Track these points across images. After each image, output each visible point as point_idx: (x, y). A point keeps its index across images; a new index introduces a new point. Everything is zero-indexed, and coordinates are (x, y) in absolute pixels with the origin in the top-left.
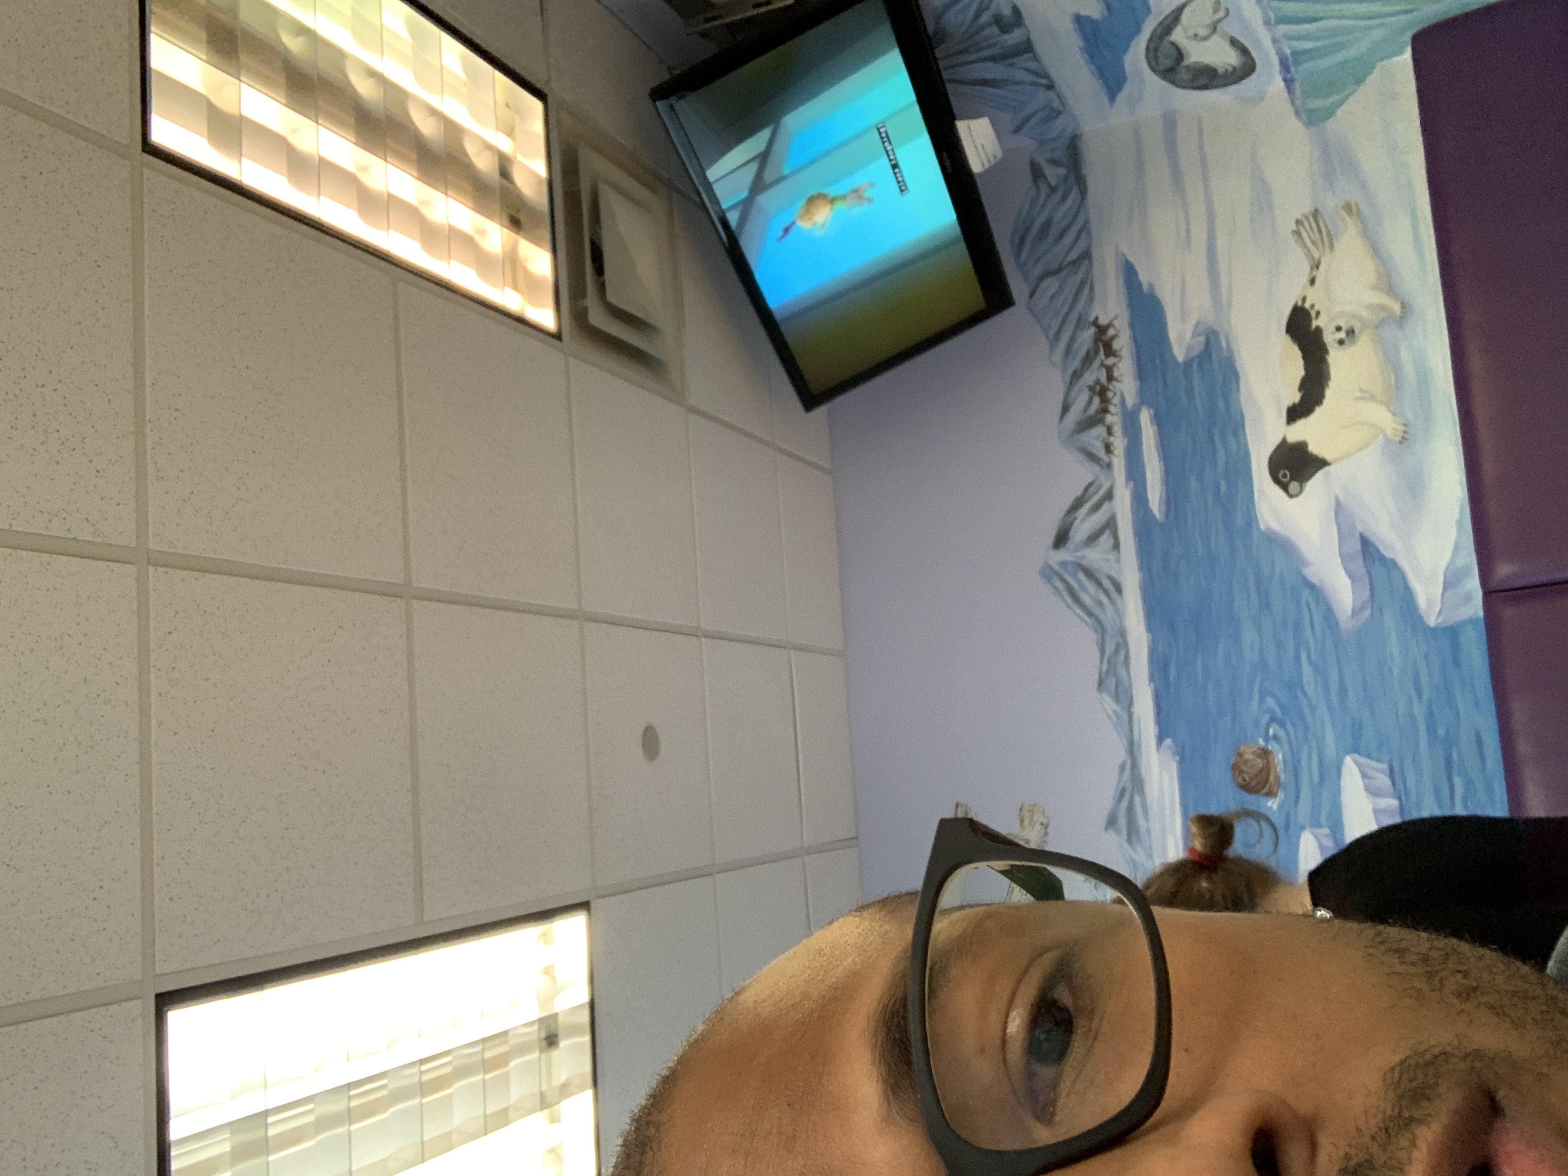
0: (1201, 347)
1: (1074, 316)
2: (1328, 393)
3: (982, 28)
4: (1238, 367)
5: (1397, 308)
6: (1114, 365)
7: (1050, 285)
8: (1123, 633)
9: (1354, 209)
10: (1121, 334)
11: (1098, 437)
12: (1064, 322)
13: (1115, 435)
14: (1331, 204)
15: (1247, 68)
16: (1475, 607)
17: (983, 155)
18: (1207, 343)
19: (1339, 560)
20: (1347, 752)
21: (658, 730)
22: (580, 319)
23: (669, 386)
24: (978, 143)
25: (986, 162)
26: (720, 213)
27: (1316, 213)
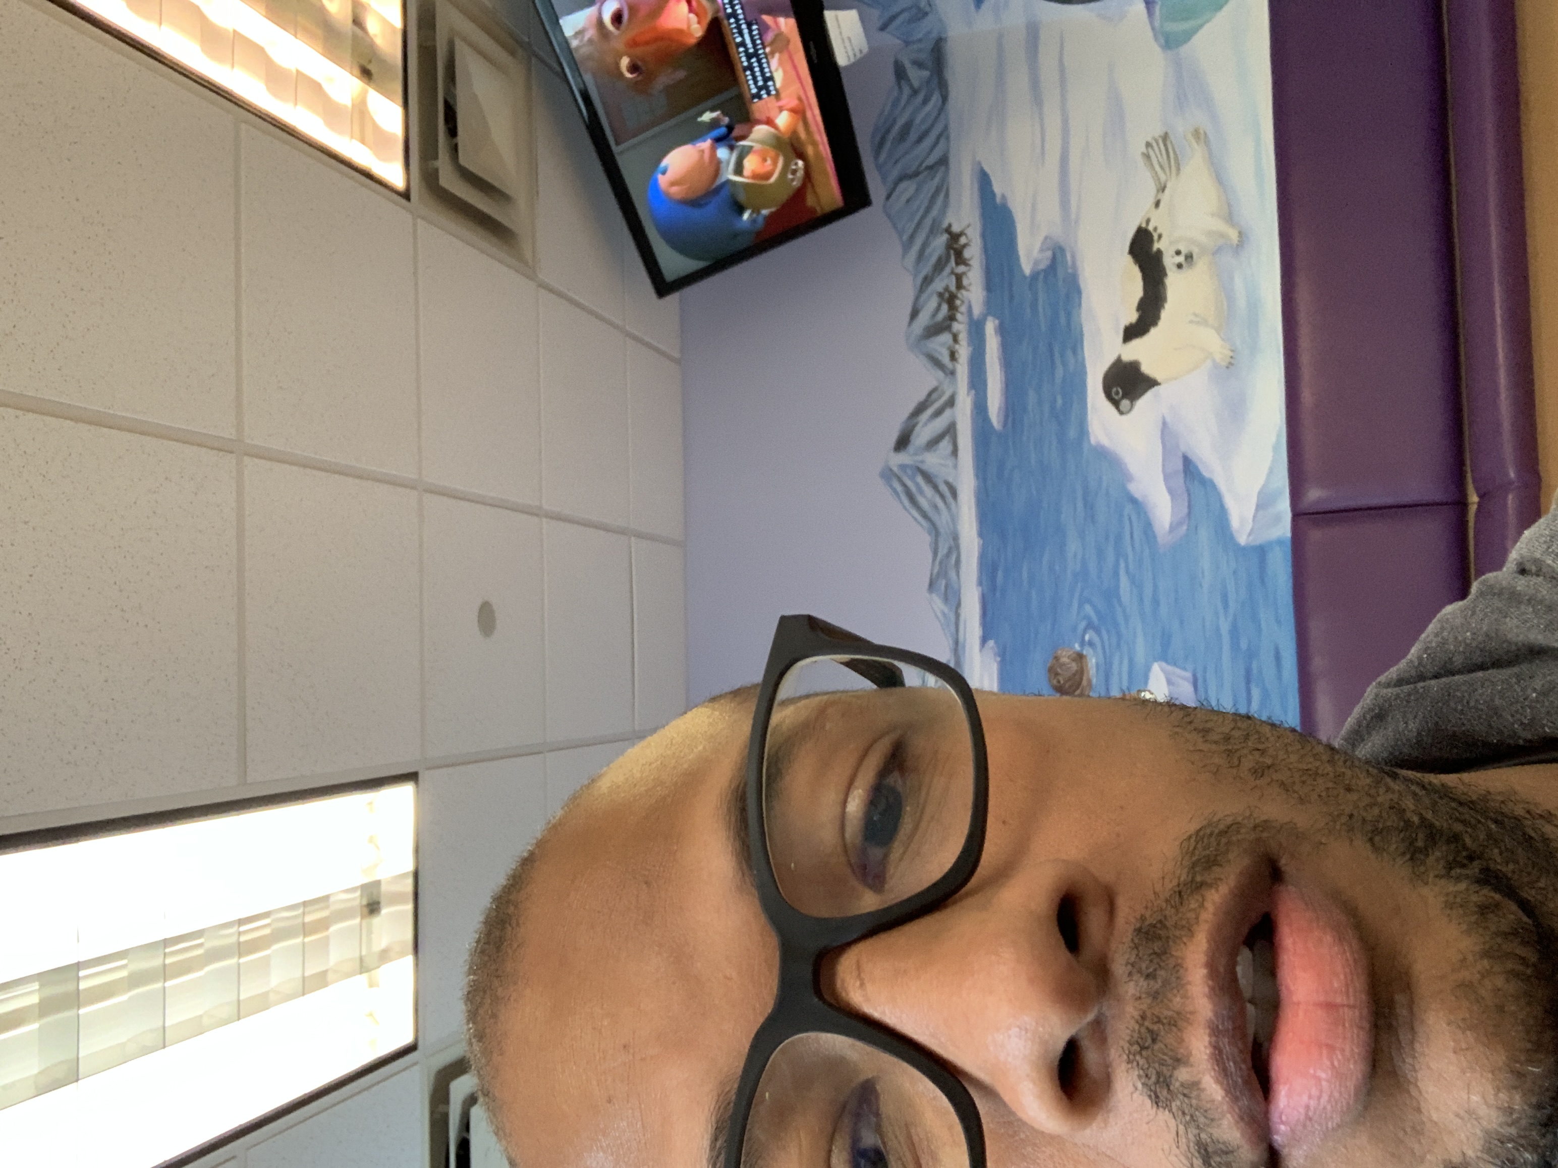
0: (1048, 262)
1: (928, 222)
2: (1164, 314)
4: (1082, 286)
5: (1233, 235)
6: (964, 273)
7: (908, 188)
8: (956, 538)
9: (1202, 136)
10: (973, 243)
11: (944, 344)
12: (918, 226)
13: (961, 343)
14: (1181, 128)
16: (1284, 529)
17: (849, 49)
18: (1054, 258)
19: (1161, 477)
20: (1155, 660)
21: (495, 607)
22: (430, 179)
23: (520, 258)
24: (845, 35)
25: (851, 54)
26: (582, 86)
27: (1165, 138)
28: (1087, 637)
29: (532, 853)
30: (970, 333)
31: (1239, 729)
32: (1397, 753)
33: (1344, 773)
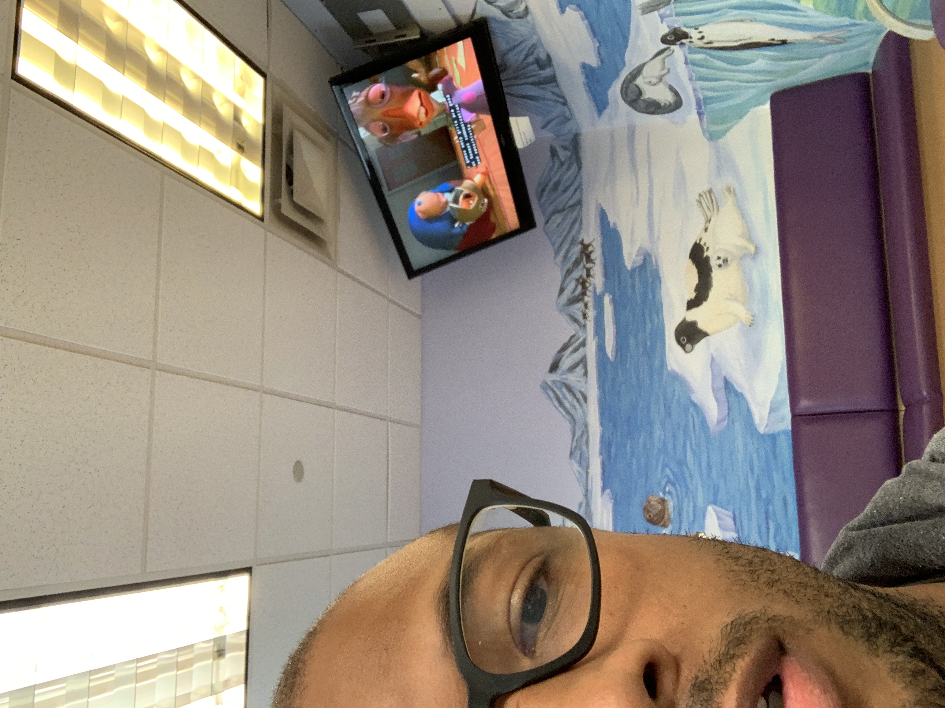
0: (641, 262)
1: (570, 238)
2: (711, 294)
3: (529, 65)
4: (661, 276)
5: (752, 248)
6: (591, 268)
7: (557, 218)
8: (586, 425)
9: (732, 191)
10: (596, 251)
11: (578, 309)
12: (563, 241)
13: (589, 308)
14: (719, 187)
15: (678, 104)
16: (787, 425)
17: (524, 139)
20: (710, 503)
21: (304, 464)
22: (276, 210)
23: (328, 255)
24: (522, 131)
25: (525, 143)
26: (367, 158)
27: (710, 191)
28: (667, 489)
29: (315, 629)
30: (595, 302)
31: (758, 557)
32: (859, 573)
33: (824, 585)
